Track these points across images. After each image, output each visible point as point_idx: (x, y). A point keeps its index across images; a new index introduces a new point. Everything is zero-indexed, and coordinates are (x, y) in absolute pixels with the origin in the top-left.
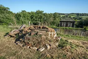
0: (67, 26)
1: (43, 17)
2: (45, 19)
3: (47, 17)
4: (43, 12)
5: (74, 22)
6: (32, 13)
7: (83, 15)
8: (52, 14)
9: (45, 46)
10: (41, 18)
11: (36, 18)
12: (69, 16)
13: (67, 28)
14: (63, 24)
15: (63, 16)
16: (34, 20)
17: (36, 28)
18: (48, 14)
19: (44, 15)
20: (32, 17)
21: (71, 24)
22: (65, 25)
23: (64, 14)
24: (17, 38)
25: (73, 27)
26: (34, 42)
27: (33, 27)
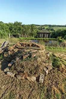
0: (44, 37)
1: (22, 29)
2: (24, 30)
3: (25, 29)
4: (22, 23)
5: (49, 33)
6: (10, 24)
7: (54, 26)
8: (29, 25)
9: (43, 71)
10: (20, 30)
11: (15, 30)
12: (43, 28)
13: (44, 38)
14: (40, 36)
15: (39, 27)
16: (13, 32)
17: (23, 46)
18: (27, 25)
19: (23, 27)
20: (11, 29)
21: (47, 35)
22: (42, 36)
23: (39, 26)
24: (2, 61)
25: (49, 37)
26: (29, 69)
27: (20, 45)
